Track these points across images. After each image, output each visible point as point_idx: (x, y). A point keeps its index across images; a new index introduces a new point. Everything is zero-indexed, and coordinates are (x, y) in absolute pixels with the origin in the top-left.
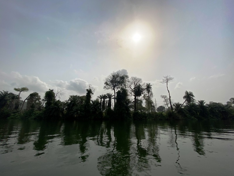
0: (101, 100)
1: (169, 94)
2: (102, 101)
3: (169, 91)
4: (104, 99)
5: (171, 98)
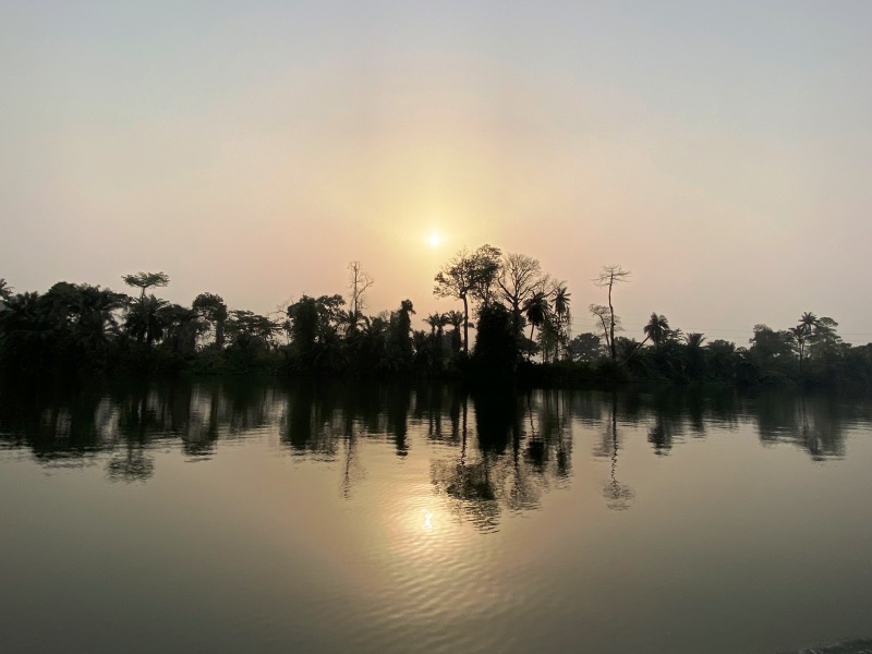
3: (611, 307)
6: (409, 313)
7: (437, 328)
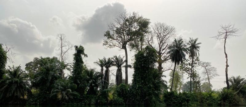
0: (102, 70)
1: (227, 60)
2: (104, 72)
3: (226, 55)
4: (107, 68)
5: (228, 67)
6: (83, 56)
7: (105, 68)
